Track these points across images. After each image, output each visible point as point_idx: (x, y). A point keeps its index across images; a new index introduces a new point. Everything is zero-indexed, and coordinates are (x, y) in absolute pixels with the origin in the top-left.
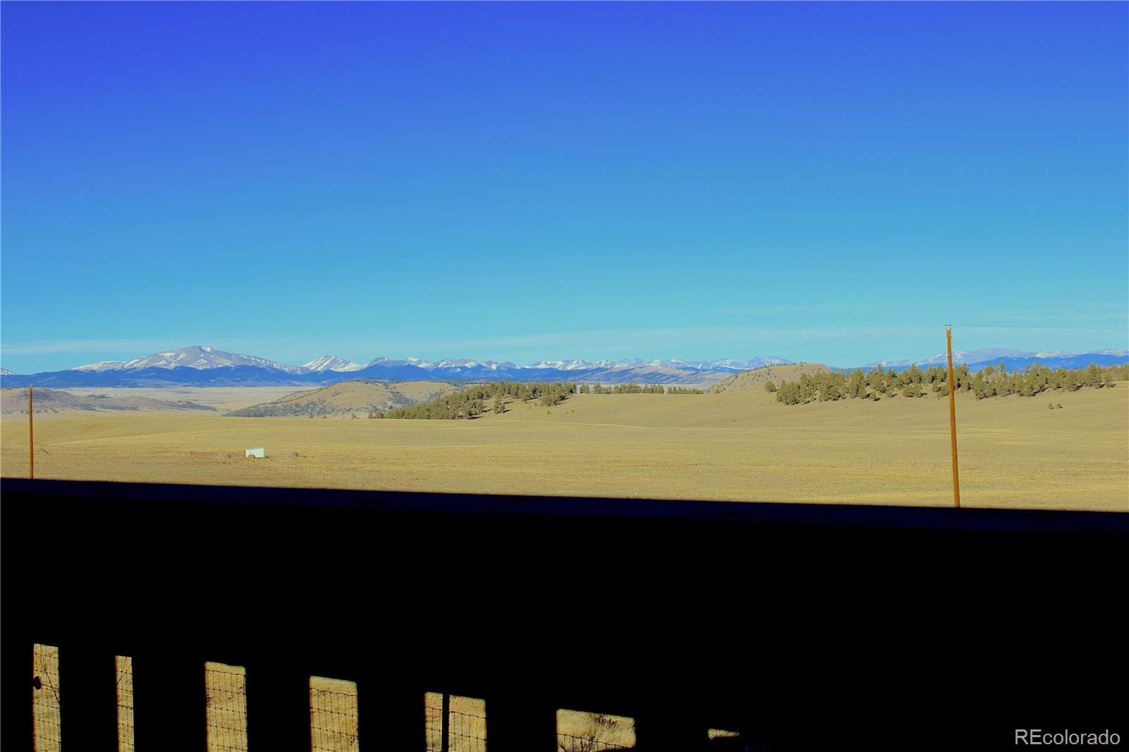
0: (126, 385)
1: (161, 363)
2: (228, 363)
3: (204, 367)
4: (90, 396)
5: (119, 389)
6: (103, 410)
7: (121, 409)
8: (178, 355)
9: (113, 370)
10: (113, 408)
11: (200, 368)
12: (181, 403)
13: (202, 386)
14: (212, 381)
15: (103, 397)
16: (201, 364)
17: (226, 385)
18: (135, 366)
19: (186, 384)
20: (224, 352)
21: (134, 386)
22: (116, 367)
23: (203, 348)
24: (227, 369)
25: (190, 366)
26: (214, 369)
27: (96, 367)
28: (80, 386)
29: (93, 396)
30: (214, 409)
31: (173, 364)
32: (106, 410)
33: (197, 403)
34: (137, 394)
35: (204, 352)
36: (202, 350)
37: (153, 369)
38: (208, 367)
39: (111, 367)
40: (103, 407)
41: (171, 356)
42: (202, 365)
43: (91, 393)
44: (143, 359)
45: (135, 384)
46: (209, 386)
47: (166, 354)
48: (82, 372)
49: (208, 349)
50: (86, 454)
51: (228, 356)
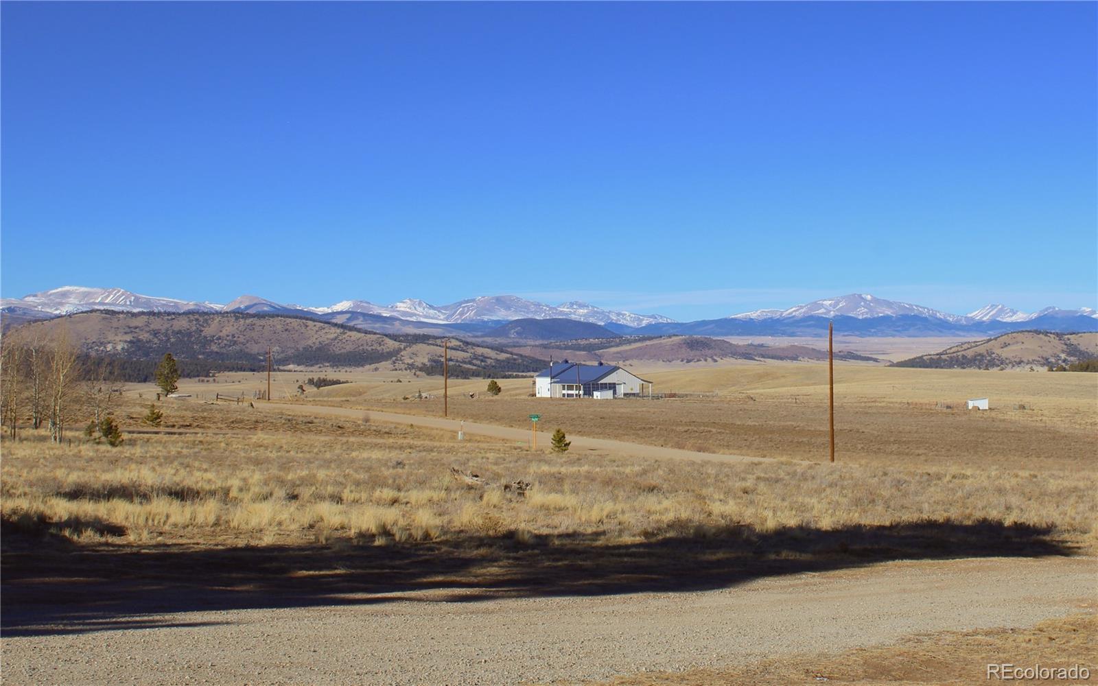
0: (784, 334)
1: (820, 311)
2: (889, 312)
3: (864, 316)
4: (749, 345)
5: (778, 338)
6: (761, 359)
7: (781, 358)
8: (837, 303)
9: (771, 318)
10: (773, 358)
11: (860, 317)
12: (842, 354)
13: (861, 336)
14: (873, 330)
15: (762, 346)
16: (861, 313)
17: (887, 335)
18: (794, 314)
19: (846, 333)
20: (884, 300)
21: (792, 335)
22: (774, 316)
23: (863, 296)
24: (886, 319)
25: (850, 315)
26: (874, 318)
27: (754, 315)
28: (738, 335)
29: (751, 345)
30: (876, 360)
31: (832, 312)
32: (766, 360)
33: (859, 353)
34: (796, 344)
35: (864, 300)
36: (863, 298)
37: (811, 317)
38: (869, 316)
39: (770, 315)
40: (763, 356)
41: (830, 305)
42: (863, 314)
43: (750, 342)
44: (802, 307)
45: (793, 333)
46: (869, 336)
47: (825, 302)
48: (741, 320)
49: (869, 297)
50: (796, 402)
51: (889, 304)
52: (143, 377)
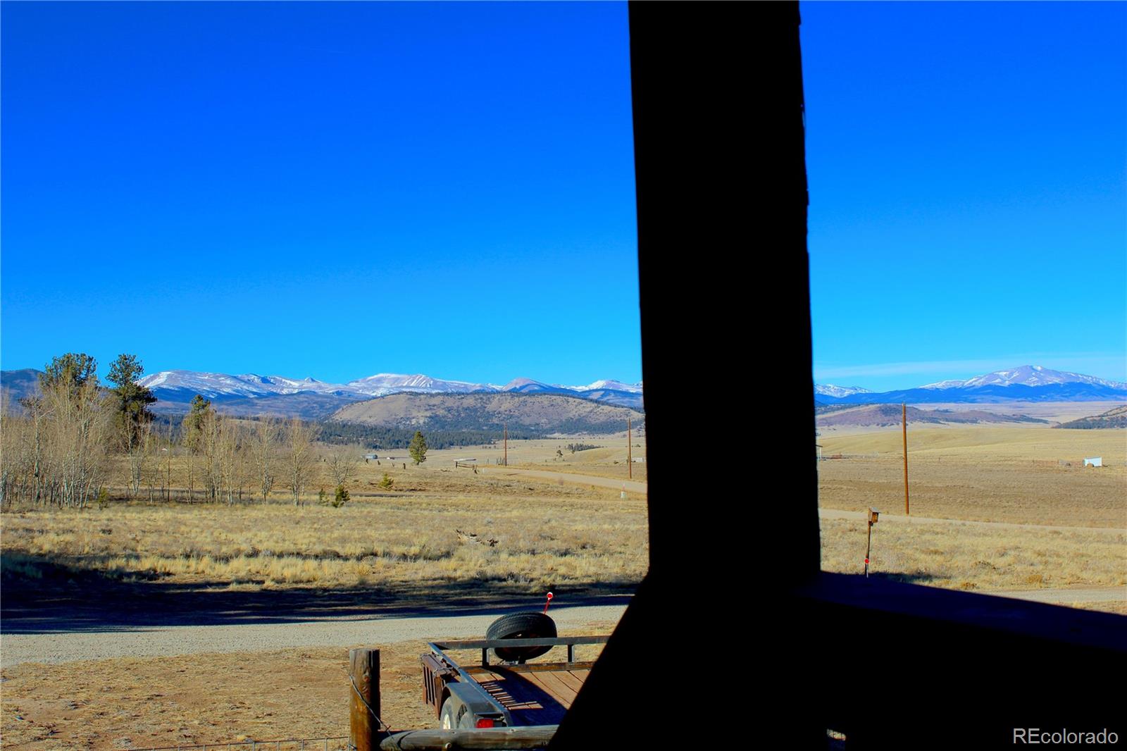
0: (966, 401)
1: (997, 381)
2: (1057, 381)
3: (1036, 385)
4: (935, 411)
5: (960, 405)
6: (946, 423)
7: (963, 422)
8: (1012, 374)
9: (955, 388)
10: (955, 421)
11: (1032, 385)
12: (1015, 417)
13: (1034, 401)
14: (1043, 396)
15: (947, 411)
16: (1033, 382)
17: (1056, 400)
18: (974, 384)
19: (1020, 399)
20: (1053, 371)
21: (973, 401)
22: (957, 385)
23: (1034, 367)
24: (1055, 386)
25: (1024, 383)
26: (1044, 386)
27: (940, 385)
28: (926, 402)
29: (938, 410)
30: (1045, 422)
31: (1007, 382)
32: (949, 423)
33: (1030, 416)
34: (976, 409)
35: (1035, 370)
36: (1033, 369)
37: (989, 386)
38: (1039, 384)
39: (953, 385)
40: (947, 420)
41: (1006, 375)
42: (1034, 382)
43: (936, 408)
44: (981, 378)
45: (975, 399)
46: (1041, 401)
47: (1000, 373)
48: (927, 390)
49: (1039, 368)
50: (939, 462)
51: (1057, 374)
52: (439, 446)
